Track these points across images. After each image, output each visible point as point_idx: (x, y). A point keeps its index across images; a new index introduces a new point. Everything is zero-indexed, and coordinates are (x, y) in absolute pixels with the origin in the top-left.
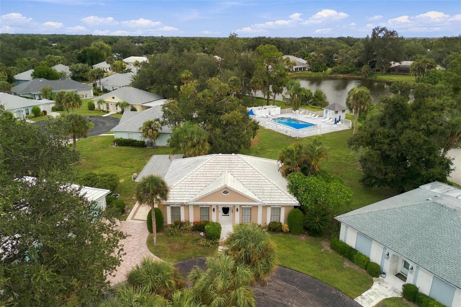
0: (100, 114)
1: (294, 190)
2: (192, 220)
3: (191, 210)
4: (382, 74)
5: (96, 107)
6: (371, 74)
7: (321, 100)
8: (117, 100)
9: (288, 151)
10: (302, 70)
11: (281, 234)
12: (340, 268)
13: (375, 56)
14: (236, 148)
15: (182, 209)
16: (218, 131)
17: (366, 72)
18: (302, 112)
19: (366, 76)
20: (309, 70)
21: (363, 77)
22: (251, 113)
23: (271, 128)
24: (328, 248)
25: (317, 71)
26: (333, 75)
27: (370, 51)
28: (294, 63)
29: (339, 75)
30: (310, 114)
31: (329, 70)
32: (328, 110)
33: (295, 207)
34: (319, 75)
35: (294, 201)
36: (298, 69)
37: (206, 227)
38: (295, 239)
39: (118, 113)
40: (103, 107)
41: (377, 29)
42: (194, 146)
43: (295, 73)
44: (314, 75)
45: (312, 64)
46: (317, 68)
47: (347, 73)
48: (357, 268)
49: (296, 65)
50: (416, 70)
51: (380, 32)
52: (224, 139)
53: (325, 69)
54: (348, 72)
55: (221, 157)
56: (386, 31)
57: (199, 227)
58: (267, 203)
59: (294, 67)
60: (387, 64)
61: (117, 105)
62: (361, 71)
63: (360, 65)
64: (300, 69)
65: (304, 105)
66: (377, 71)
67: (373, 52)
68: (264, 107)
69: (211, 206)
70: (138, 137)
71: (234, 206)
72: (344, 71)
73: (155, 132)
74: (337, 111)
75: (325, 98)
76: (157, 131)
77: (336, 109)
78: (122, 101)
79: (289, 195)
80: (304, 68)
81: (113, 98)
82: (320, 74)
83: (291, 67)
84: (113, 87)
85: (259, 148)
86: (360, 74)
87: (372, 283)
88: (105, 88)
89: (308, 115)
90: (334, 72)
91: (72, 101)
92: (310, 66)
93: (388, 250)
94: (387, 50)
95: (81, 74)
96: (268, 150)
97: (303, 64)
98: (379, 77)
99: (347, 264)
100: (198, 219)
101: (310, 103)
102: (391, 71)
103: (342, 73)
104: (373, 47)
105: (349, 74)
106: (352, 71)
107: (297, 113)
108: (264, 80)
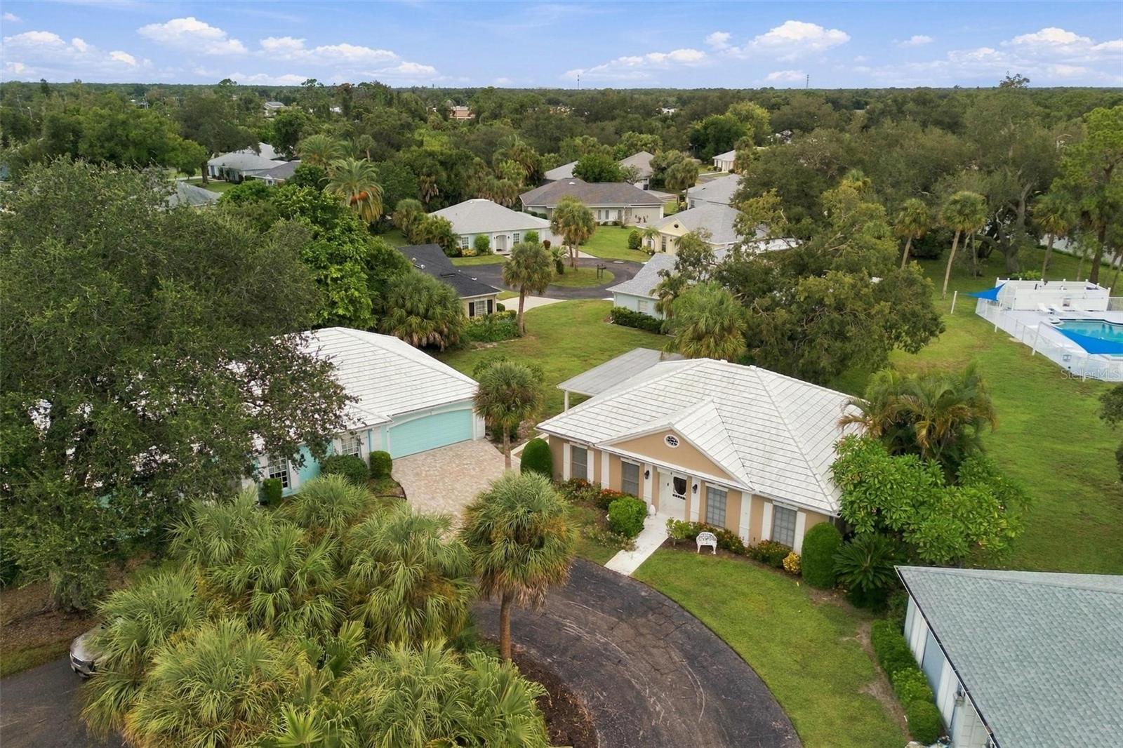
0: (641, 259)
2: (605, 485)
3: (605, 463)
5: (645, 243)
8: (680, 233)
11: (777, 574)
15: (590, 457)
24: (865, 641)
35: (828, 502)
40: (655, 244)
58: (759, 489)
69: (642, 464)
71: (690, 478)
79: (824, 485)
81: (676, 227)
99: (876, 688)
108: (1083, 207)
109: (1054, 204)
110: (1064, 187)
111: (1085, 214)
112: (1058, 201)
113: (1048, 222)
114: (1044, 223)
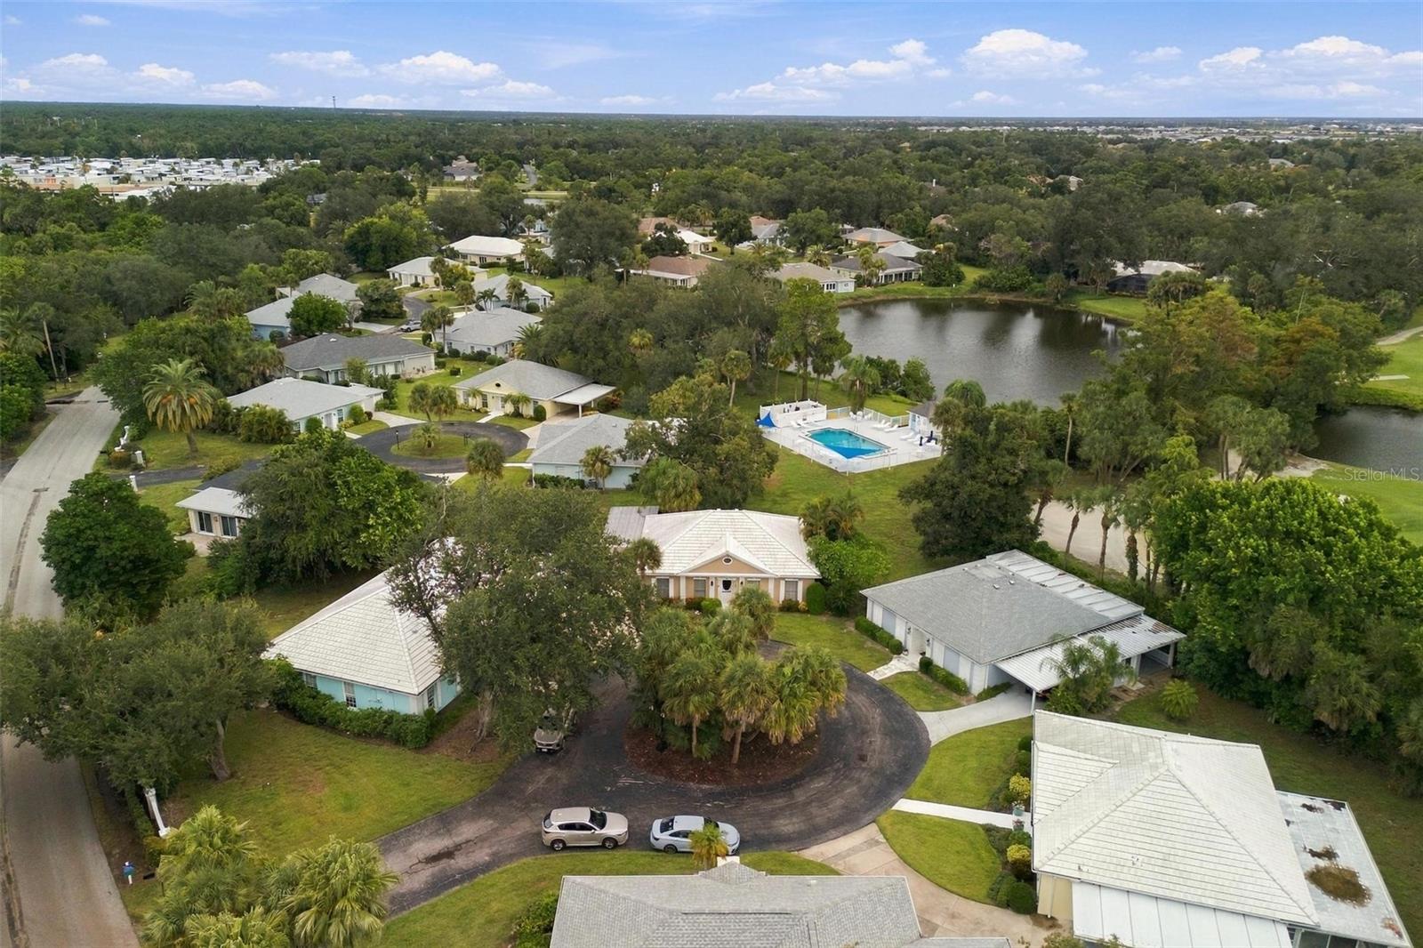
0: (473, 417)
1: (815, 558)
2: (683, 596)
3: (683, 583)
5: (461, 401)
8: (504, 391)
9: (812, 506)
10: (902, 280)
11: (797, 615)
12: (860, 647)
14: (739, 497)
15: (672, 583)
16: (712, 471)
17: (1056, 290)
18: (870, 415)
19: (1056, 299)
20: (917, 280)
21: (1050, 301)
22: (769, 422)
23: (803, 452)
24: (853, 629)
25: (939, 284)
26: (976, 296)
28: (880, 264)
29: (990, 295)
32: (917, 415)
33: (816, 580)
34: (939, 294)
35: (813, 572)
36: (892, 274)
37: (703, 604)
38: (813, 619)
39: (507, 415)
40: (475, 402)
42: (678, 496)
43: (883, 289)
44: (931, 293)
46: (938, 276)
47: (1012, 291)
48: (879, 647)
49: (887, 266)
52: (721, 482)
53: (960, 277)
54: (1013, 289)
55: (718, 514)
57: (694, 605)
58: (779, 574)
59: (882, 274)
60: (1103, 273)
61: (505, 399)
62: (1045, 286)
64: (899, 276)
66: (1087, 283)
68: (794, 405)
69: (708, 578)
70: (573, 474)
71: (738, 578)
73: (605, 467)
75: (927, 378)
76: (608, 464)
78: (515, 393)
79: (808, 564)
80: (908, 275)
81: (498, 385)
82: (944, 293)
83: (872, 276)
84: (472, 347)
85: (778, 493)
86: (1043, 294)
87: (891, 660)
88: (454, 347)
89: (880, 422)
91: (443, 401)
92: (923, 267)
93: (910, 625)
95: (383, 307)
96: (795, 497)
97: (907, 261)
99: (869, 644)
100: (692, 595)
101: (893, 389)
102: (1117, 287)
103: (1000, 290)
105: (1015, 294)
106: (1022, 283)
107: (859, 418)
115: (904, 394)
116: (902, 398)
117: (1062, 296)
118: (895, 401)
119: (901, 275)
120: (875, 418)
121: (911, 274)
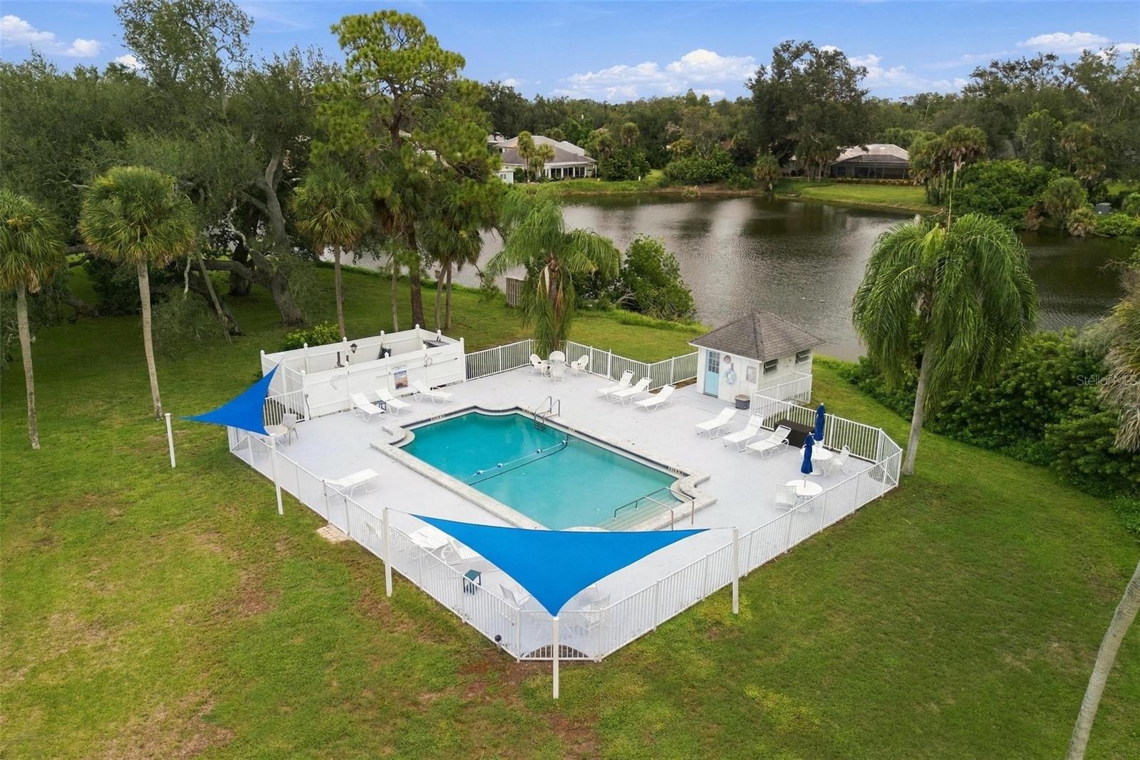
4: (814, 183)
6: (782, 183)
7: (658, 281)
10: (574, 175)
13: (790, 127)
17: (768, 178)
18: (584, 360)
19: (768, 189)
20: (593, 176)
21: (762, 192)
25: (621, 178)
26: (668, 190)
27: (774, 113)
28: (545, 151)
29: (687, 188)
30: (627, 376)
31: (656, 174)
32: (723, 354)
34: (624, 189)
36: (559, 170)
41: (786, 47)
43: (551, 184)
44: (611, 188)
45: (602, 156)
46: (619, 167)
47: (711, 182)
49: (551, 159)
50: (928, 166)
51: (797, 55)
53: (644, 171)
54: (713, 180)
56: (814, 52)
59: (548, 166)
60: (827, 152)
62: (751, 175)
63: (743, 157)
64: (569, 171)
65: (587, 308)
66: (794, 174)
67: (785, 113)
72: (702, 176)
74: (775, 361)
77: (770, 350)
80: (580, 172)
82: (629, 187)
83: (536, 166)
86: (751, 186)
89: (616, 376)
90: (673, 178)
92: (596, 163)
94: (826, 108)
97: (575, 157)
98: (807, 193)
101: (614, 298)
102: (842, 173)
103: (698, 181)
104: (784, 99)
105: (715, 186)
106: (724, 173)
107: (557, 371)
108: (374, 193)
109: (326, 189)
110: (333, 154)
111: (380, 205)
112: (330, 185)
113: (324, 226)
114: (318, 227)
115: (632, 306)
116: (634, 315)
117: (774, 186)
118: (625, 323)
119: (571, 169)
120: (598, 368)
121: (583, 169)
